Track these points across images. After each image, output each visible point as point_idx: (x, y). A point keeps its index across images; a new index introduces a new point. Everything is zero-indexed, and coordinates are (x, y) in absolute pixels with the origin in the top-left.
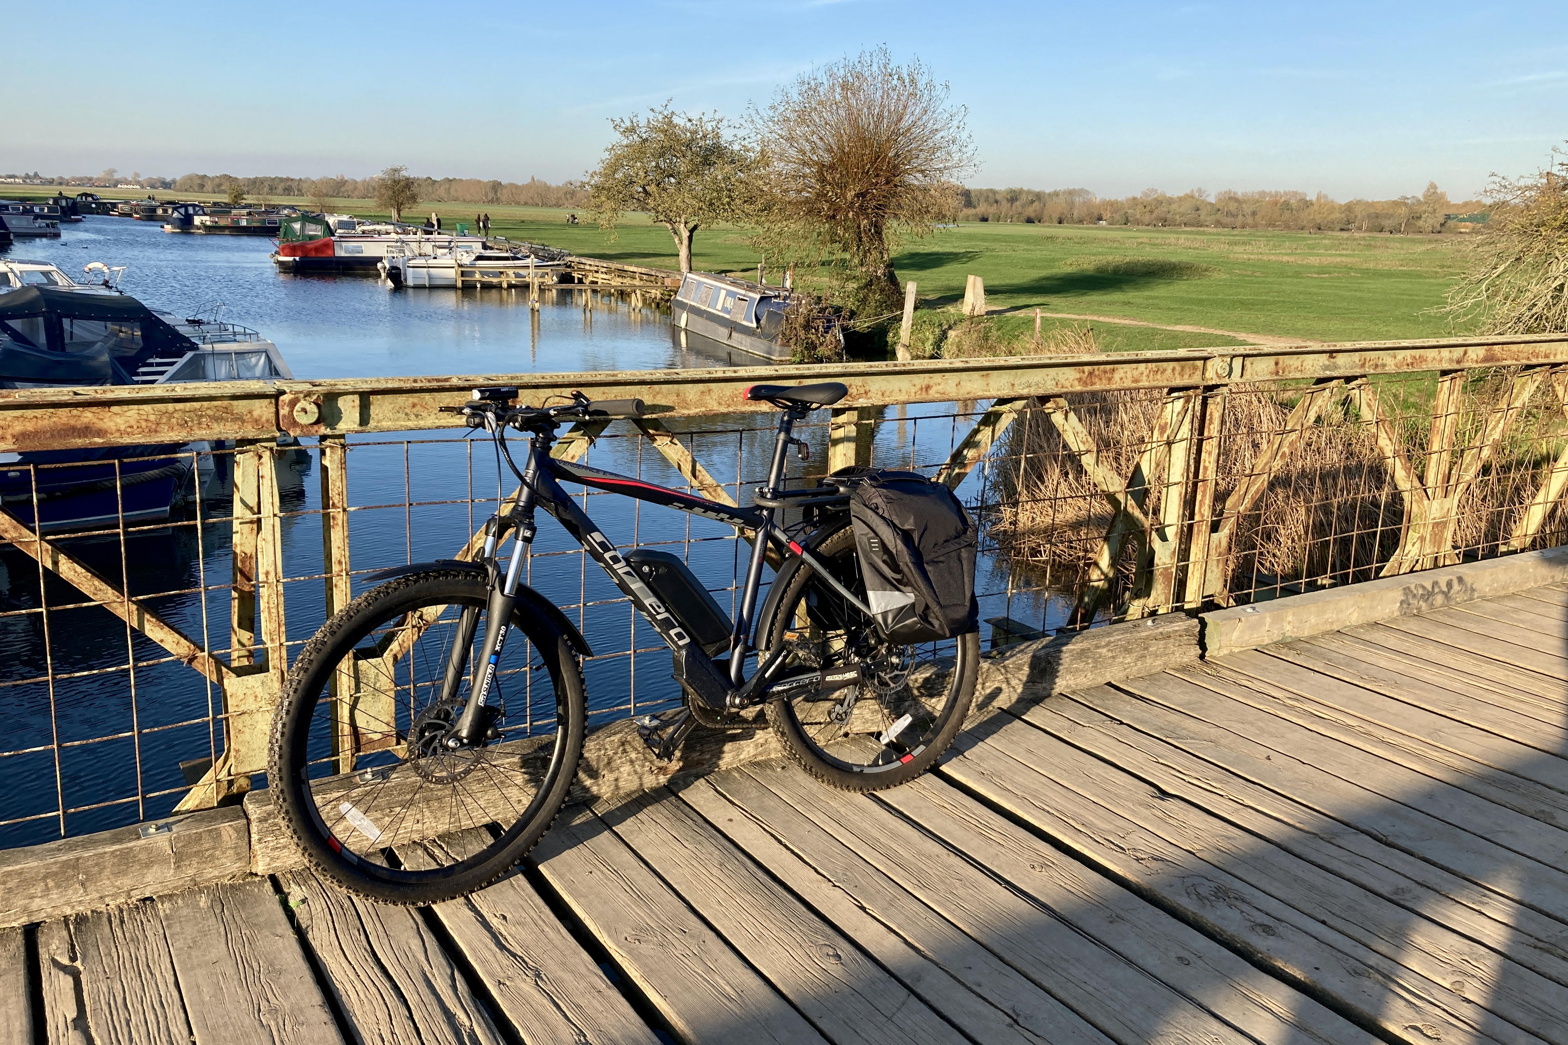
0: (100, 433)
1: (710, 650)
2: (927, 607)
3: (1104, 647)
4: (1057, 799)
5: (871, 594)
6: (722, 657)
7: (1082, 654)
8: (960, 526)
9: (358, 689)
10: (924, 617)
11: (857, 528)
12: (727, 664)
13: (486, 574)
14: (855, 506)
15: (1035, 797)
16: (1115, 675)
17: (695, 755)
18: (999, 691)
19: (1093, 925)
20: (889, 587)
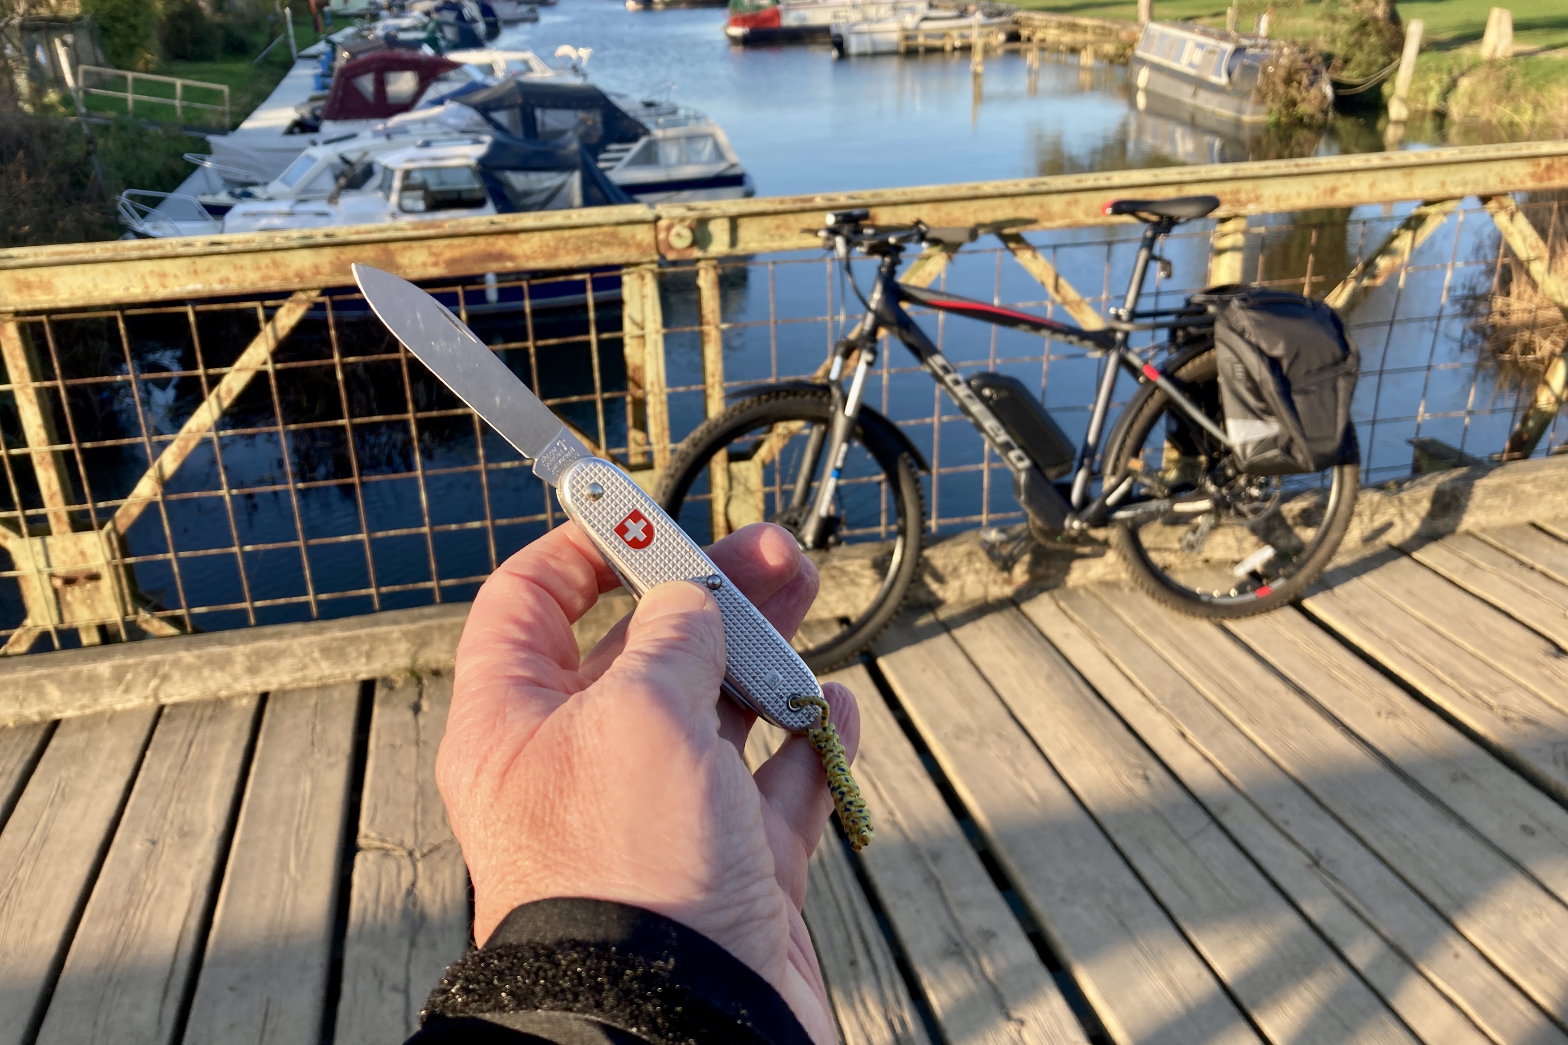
0: (511, 258)
1: (1051, 473)
2: (1291, 440)
3: (1528, 482)
4: (1428, 646)
5: (1230, 423)
6: (1066, 479)
7: (1500, 491)
8: (1338, 352)
9: (731, 488)
10: (1287, 450)
11: (1221, 354)
12: (1068, 488)
13: (830, 396)
14: (1220, 329)
15: (1403, 642)
16: (1540, 513)
17: (1041, 571)
18: (1389, 525)
19: (1433, 781)
20: (1250, 415)
